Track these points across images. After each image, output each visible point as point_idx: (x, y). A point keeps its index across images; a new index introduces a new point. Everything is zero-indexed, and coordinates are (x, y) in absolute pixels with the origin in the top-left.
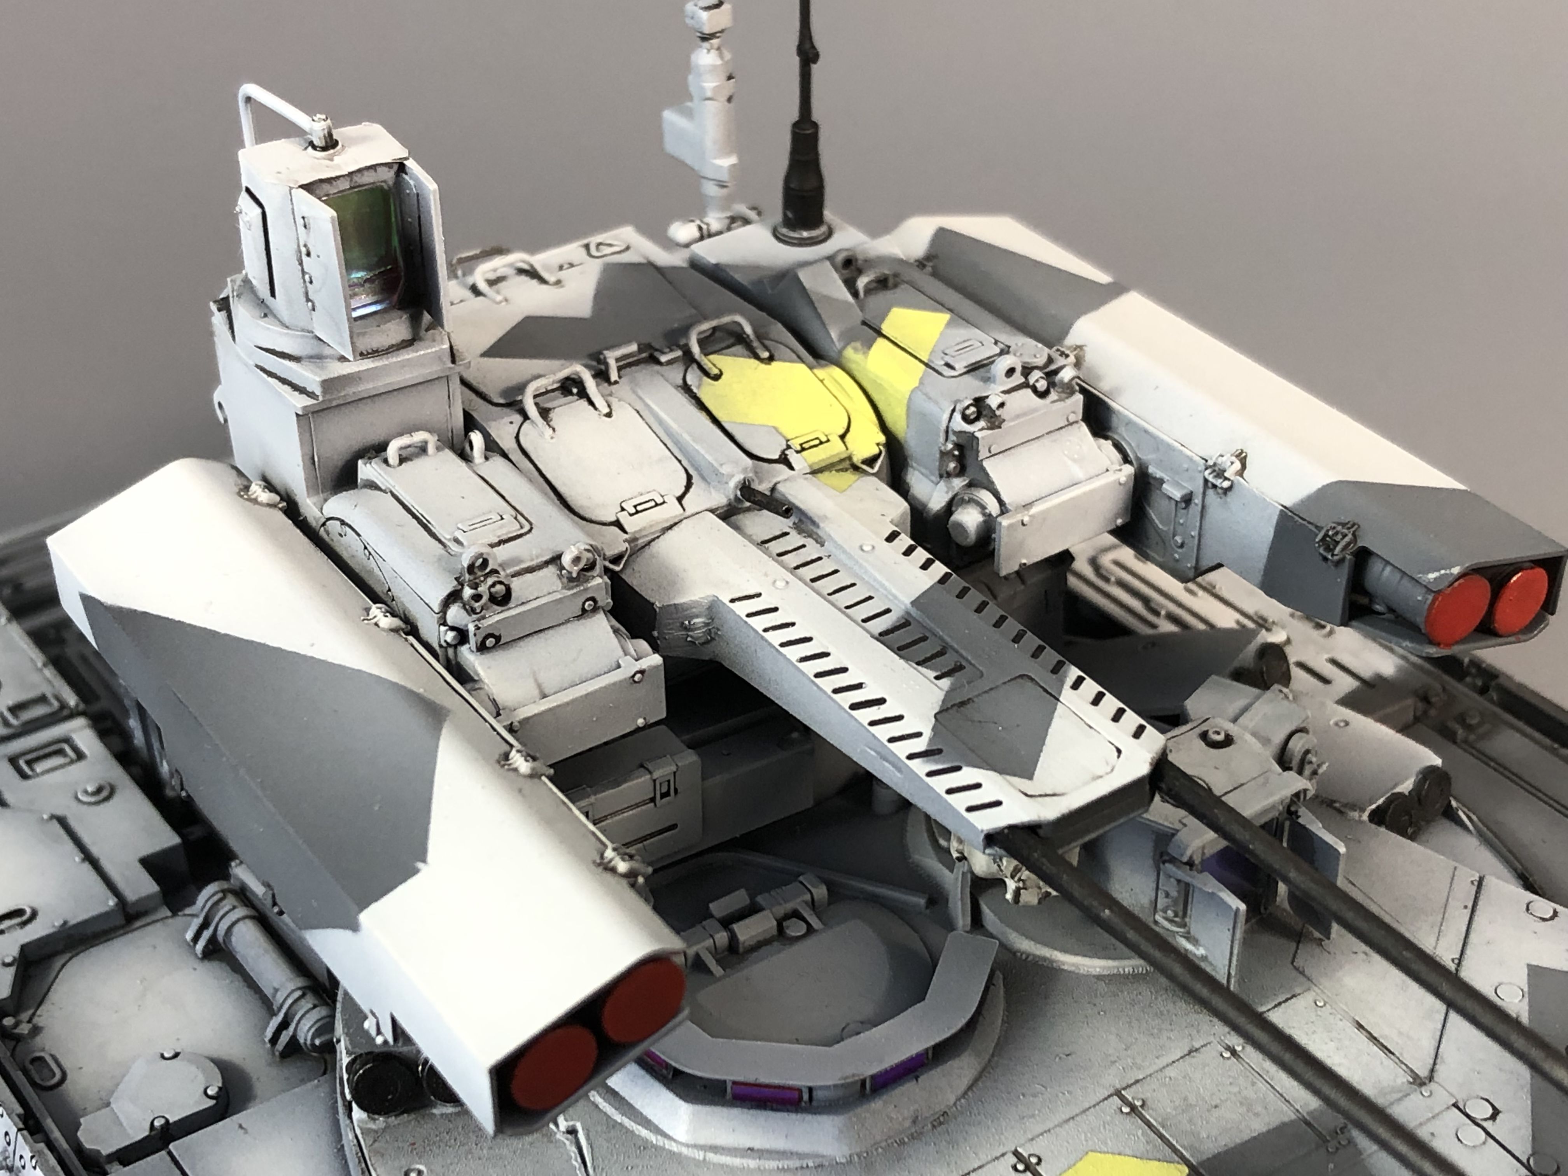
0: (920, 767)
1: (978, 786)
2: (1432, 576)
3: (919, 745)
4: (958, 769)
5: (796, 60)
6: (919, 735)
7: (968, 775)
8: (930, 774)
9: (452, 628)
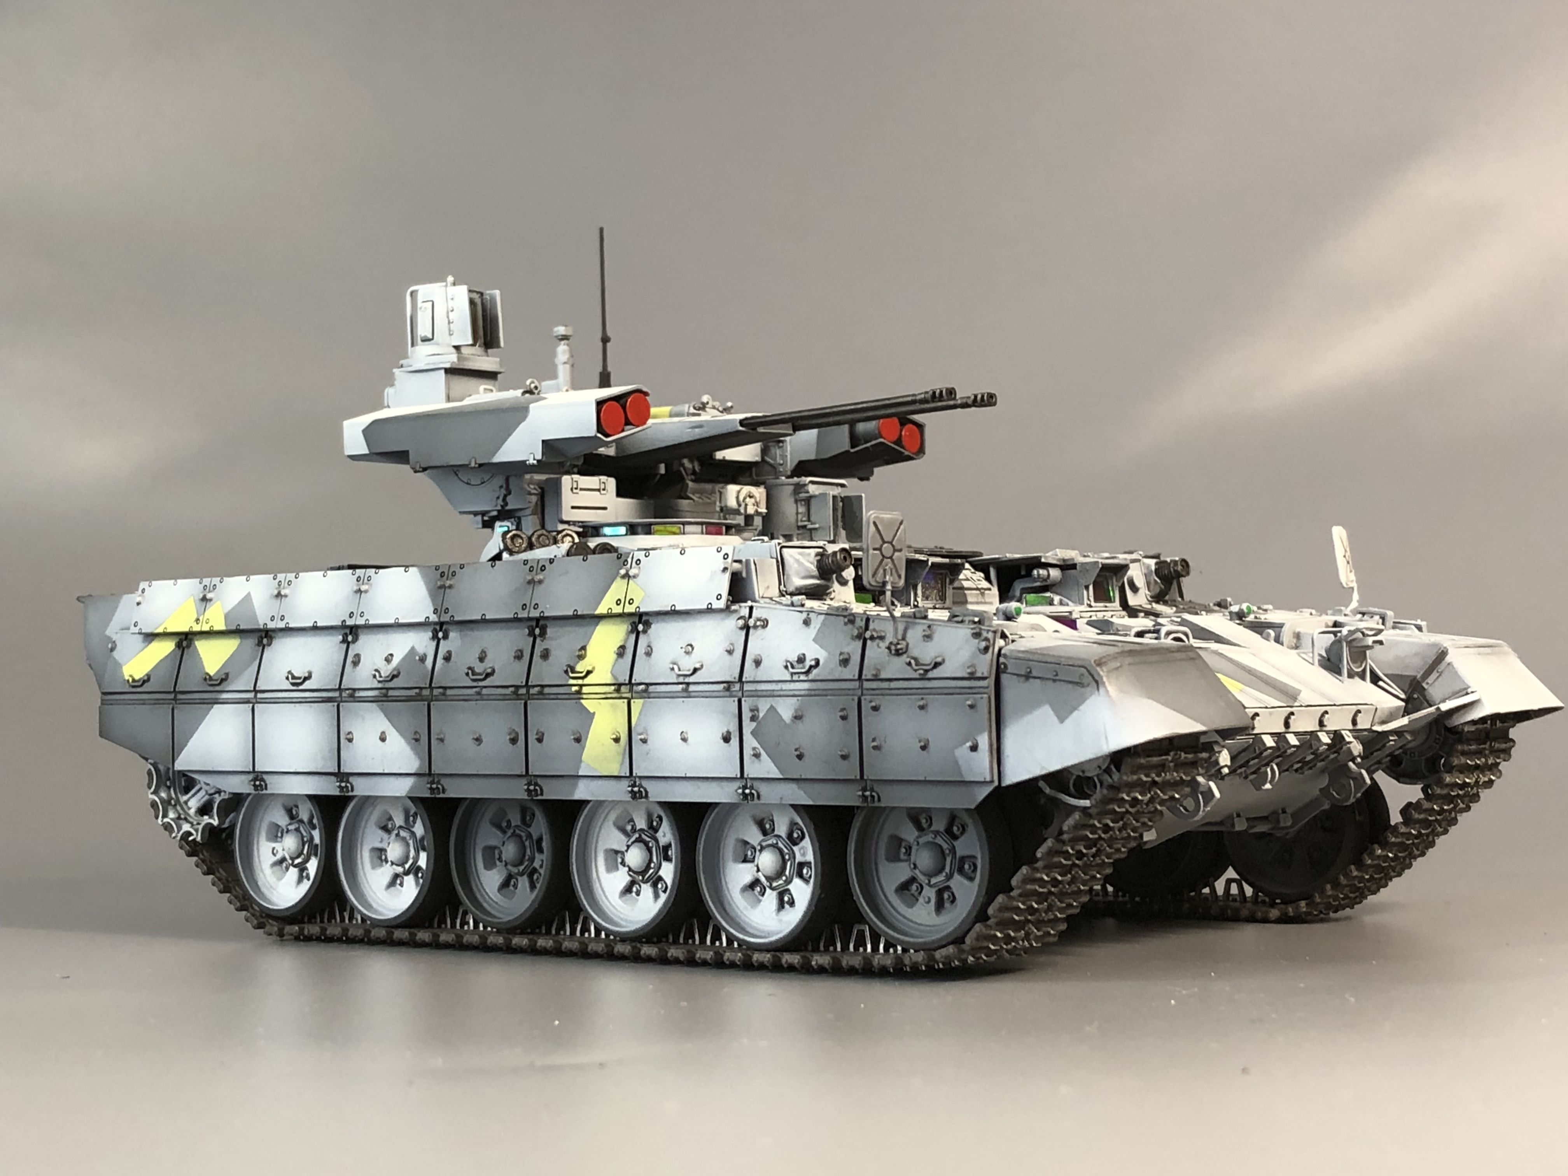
5: (601, 344)
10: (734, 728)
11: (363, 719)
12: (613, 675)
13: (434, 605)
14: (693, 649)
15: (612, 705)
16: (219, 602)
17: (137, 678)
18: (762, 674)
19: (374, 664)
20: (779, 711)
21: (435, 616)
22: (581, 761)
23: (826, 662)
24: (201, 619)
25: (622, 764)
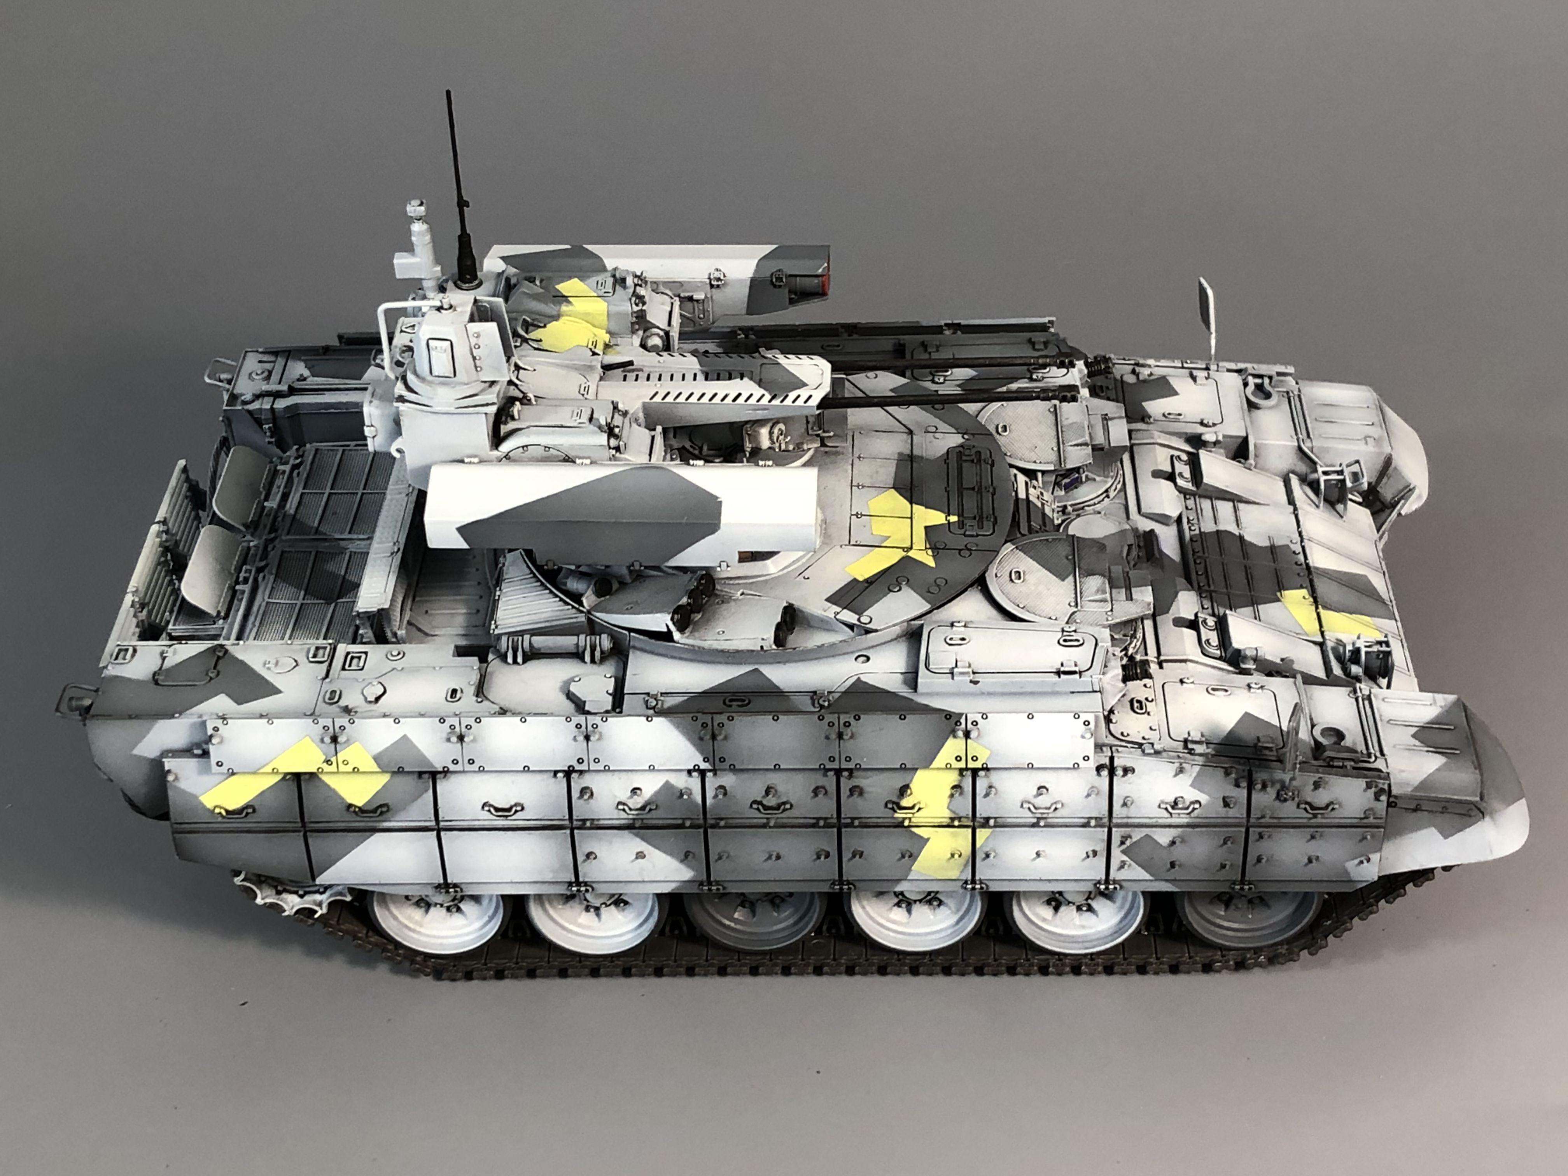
0: (776, 402)
1: (799, 396)
2: (820, 270)
3: (768, 397)
4: (787, 396)
6: (763, 395)
7: (792, 395)
8: (782, 401)
9: (613, 449)
10: (1101, 847)
11: (611, 843)
12: (951, 810)
13: (702, 753)
14: (1047, 790)
15: (952, 833)
16: (357, 744)
17: (231, 808)
18: (1133, 811)
19: (616, 796)
20: (1155, 837)
21: (707, 764)
22: (910, 869)
23: (1208, 804)
24: (333, 759)
25: (962, 872)
